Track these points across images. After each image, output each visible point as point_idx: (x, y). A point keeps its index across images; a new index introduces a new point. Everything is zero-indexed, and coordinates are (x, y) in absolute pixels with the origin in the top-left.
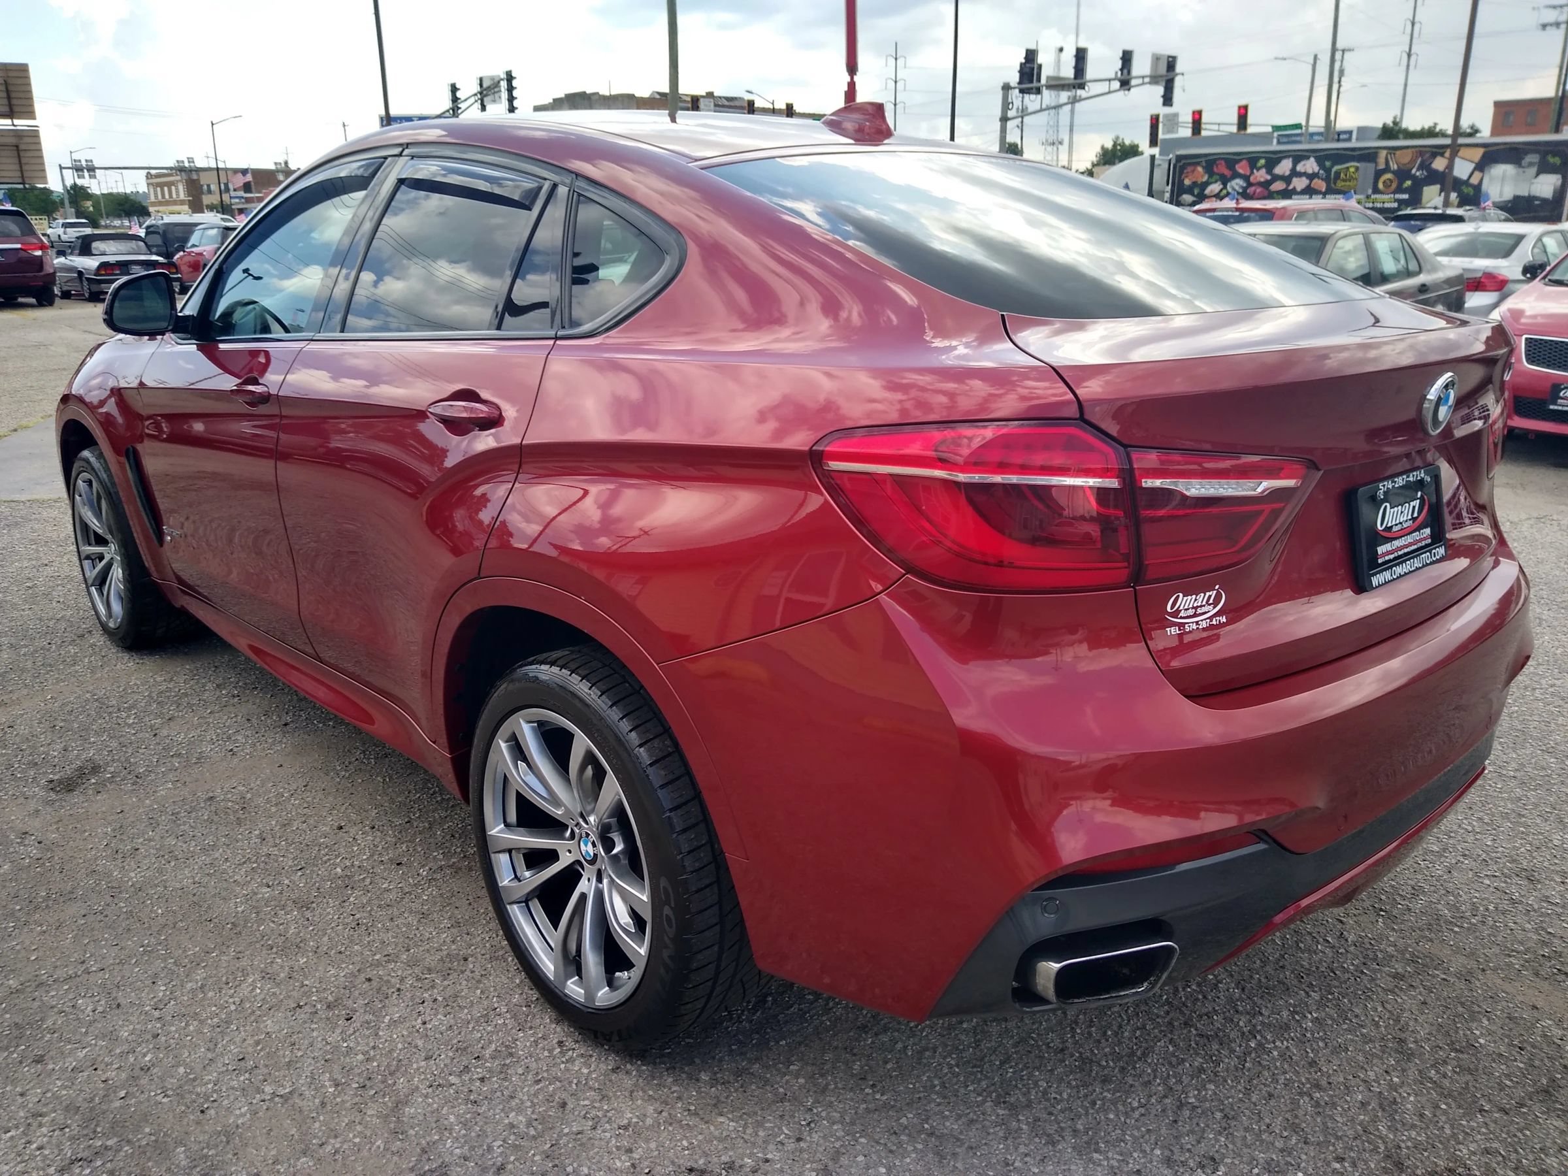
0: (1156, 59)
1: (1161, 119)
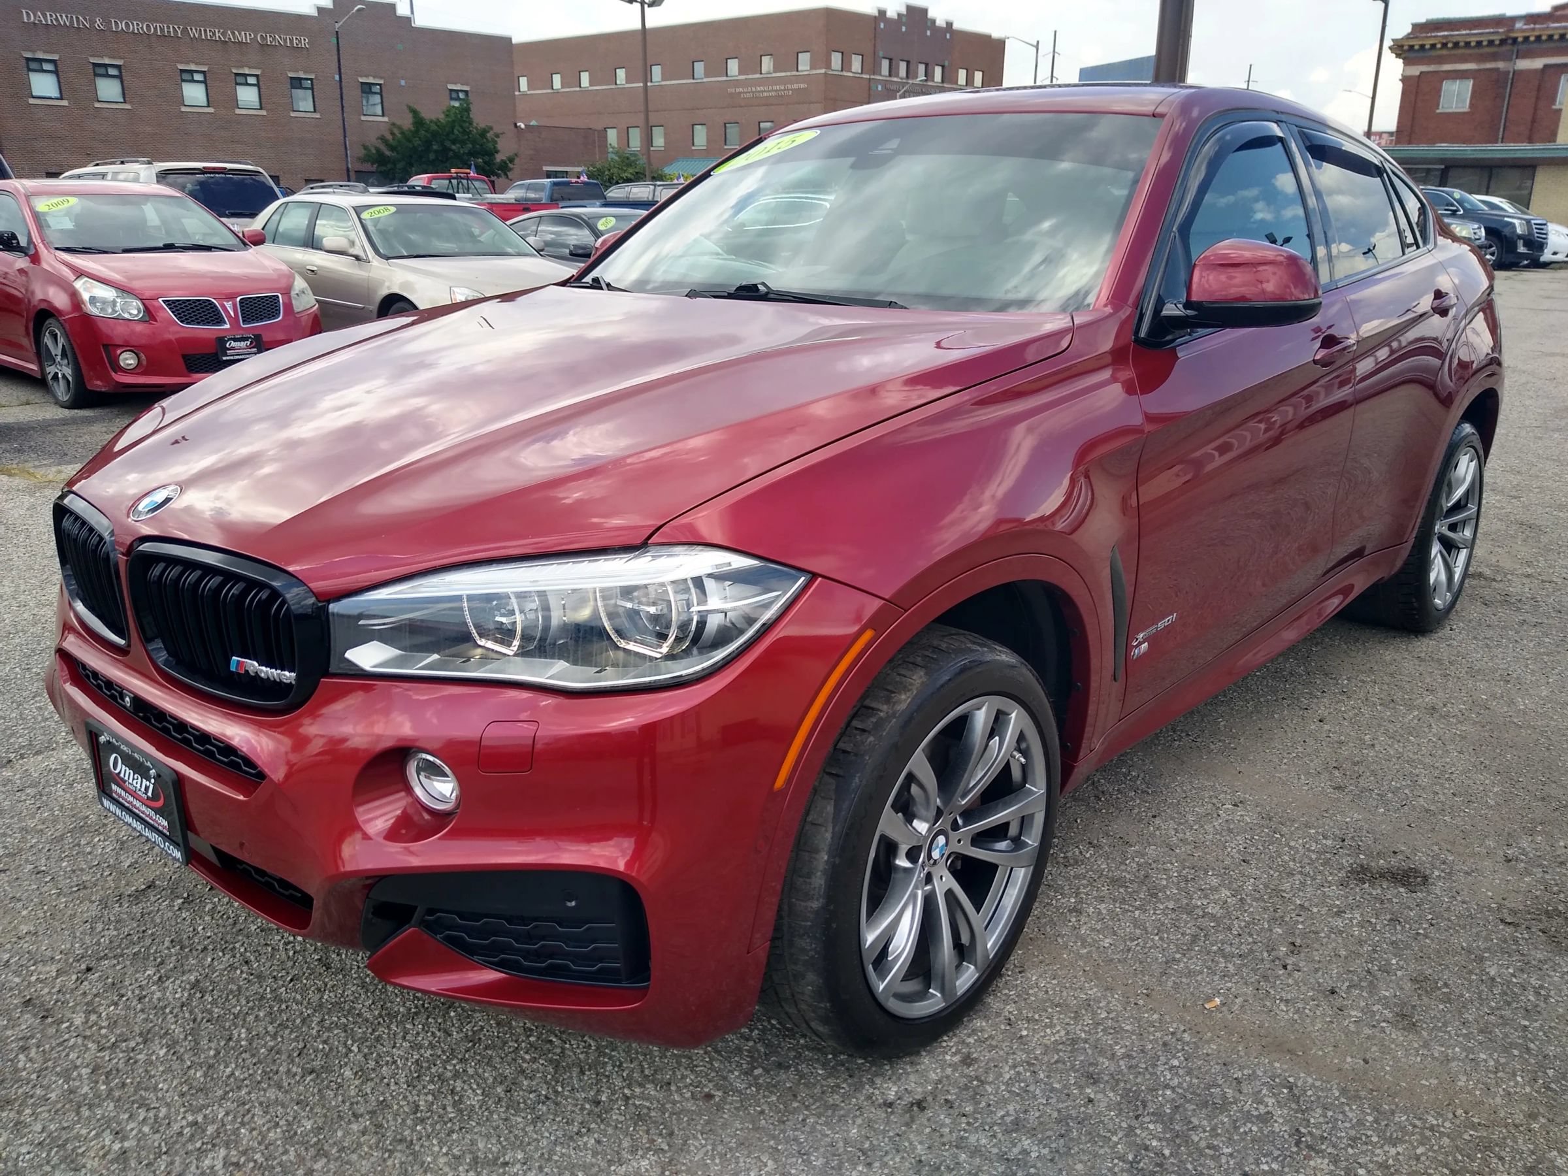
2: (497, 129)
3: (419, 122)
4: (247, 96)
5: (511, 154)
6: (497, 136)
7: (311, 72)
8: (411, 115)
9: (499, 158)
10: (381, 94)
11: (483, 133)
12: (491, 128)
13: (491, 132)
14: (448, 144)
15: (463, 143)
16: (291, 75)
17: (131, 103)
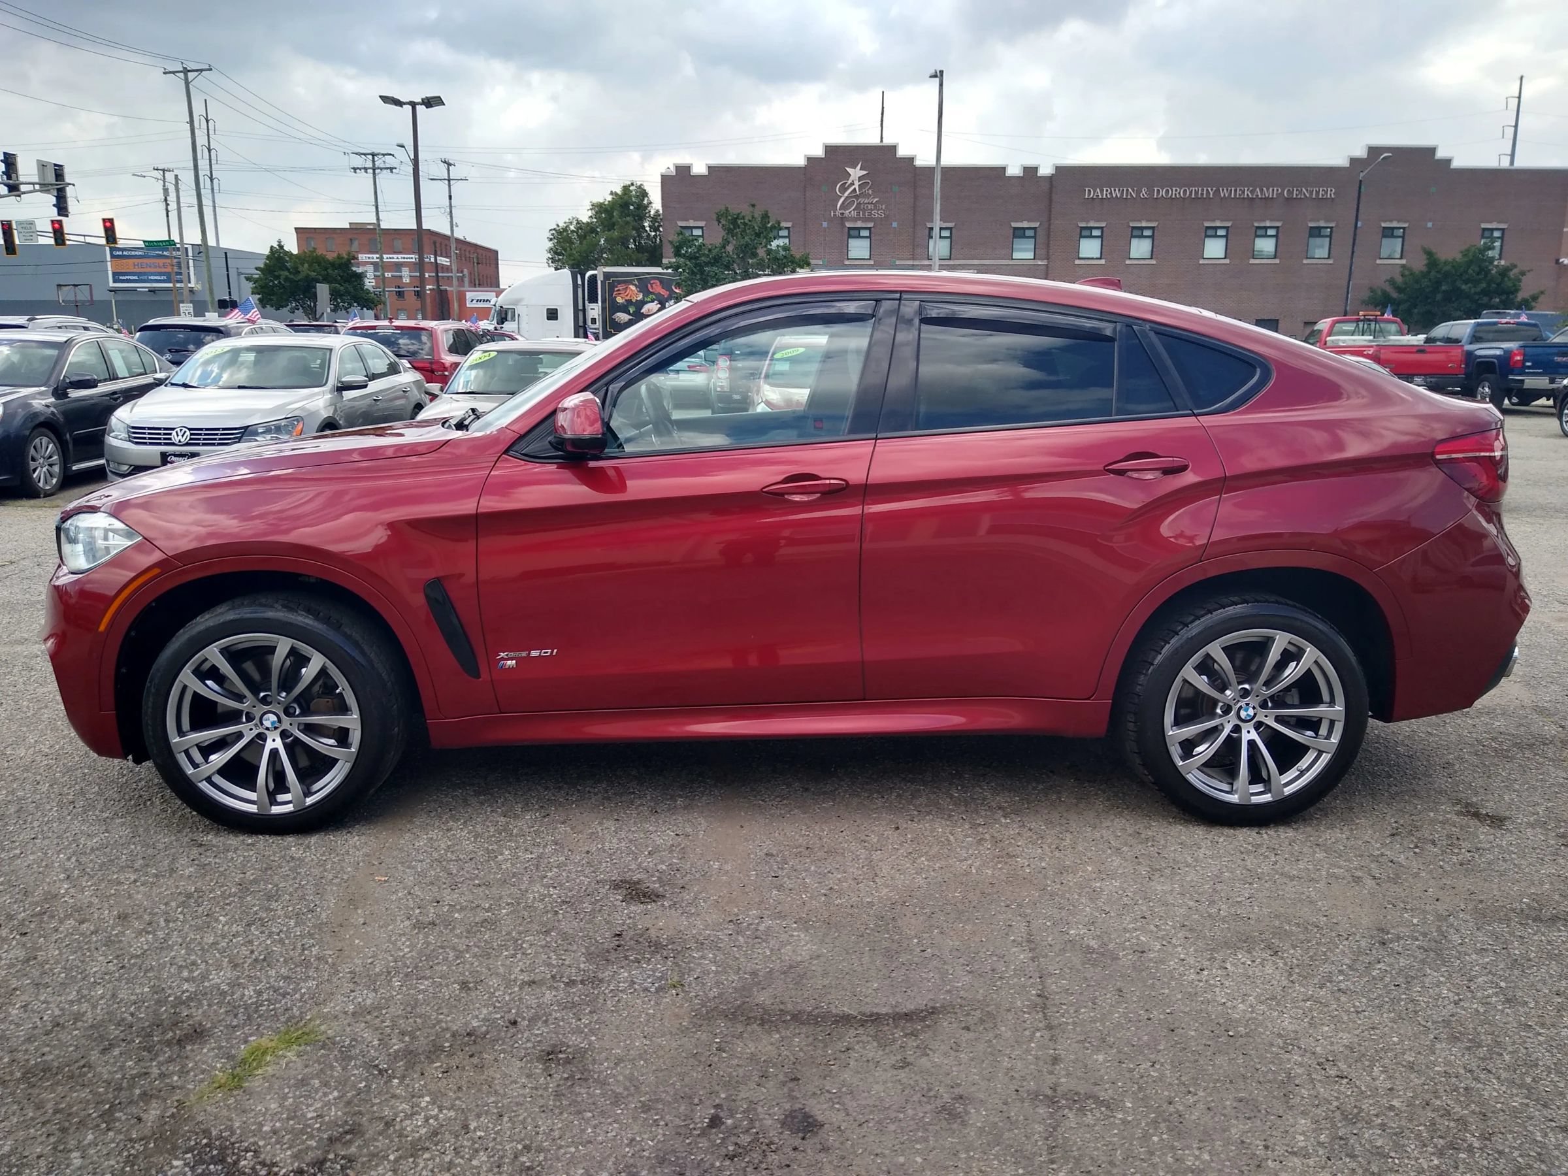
0: (42, 166)
1: (14, 226)
2: (1522, 266)
3: (1432, 262)
4: (1266, 245)
5: (1535, 292)
6: (1523, 273)
7: (1333, 221)
8: (1425, 257)
9: (1520, 296)
10: (1403, 237)
11: (1504, 272)
12: (1515, 266)
13: (1515, 271)
14: (1458, 283)
15: (1476, 283)
16: (1311, 224)
17: (1157, 259)
